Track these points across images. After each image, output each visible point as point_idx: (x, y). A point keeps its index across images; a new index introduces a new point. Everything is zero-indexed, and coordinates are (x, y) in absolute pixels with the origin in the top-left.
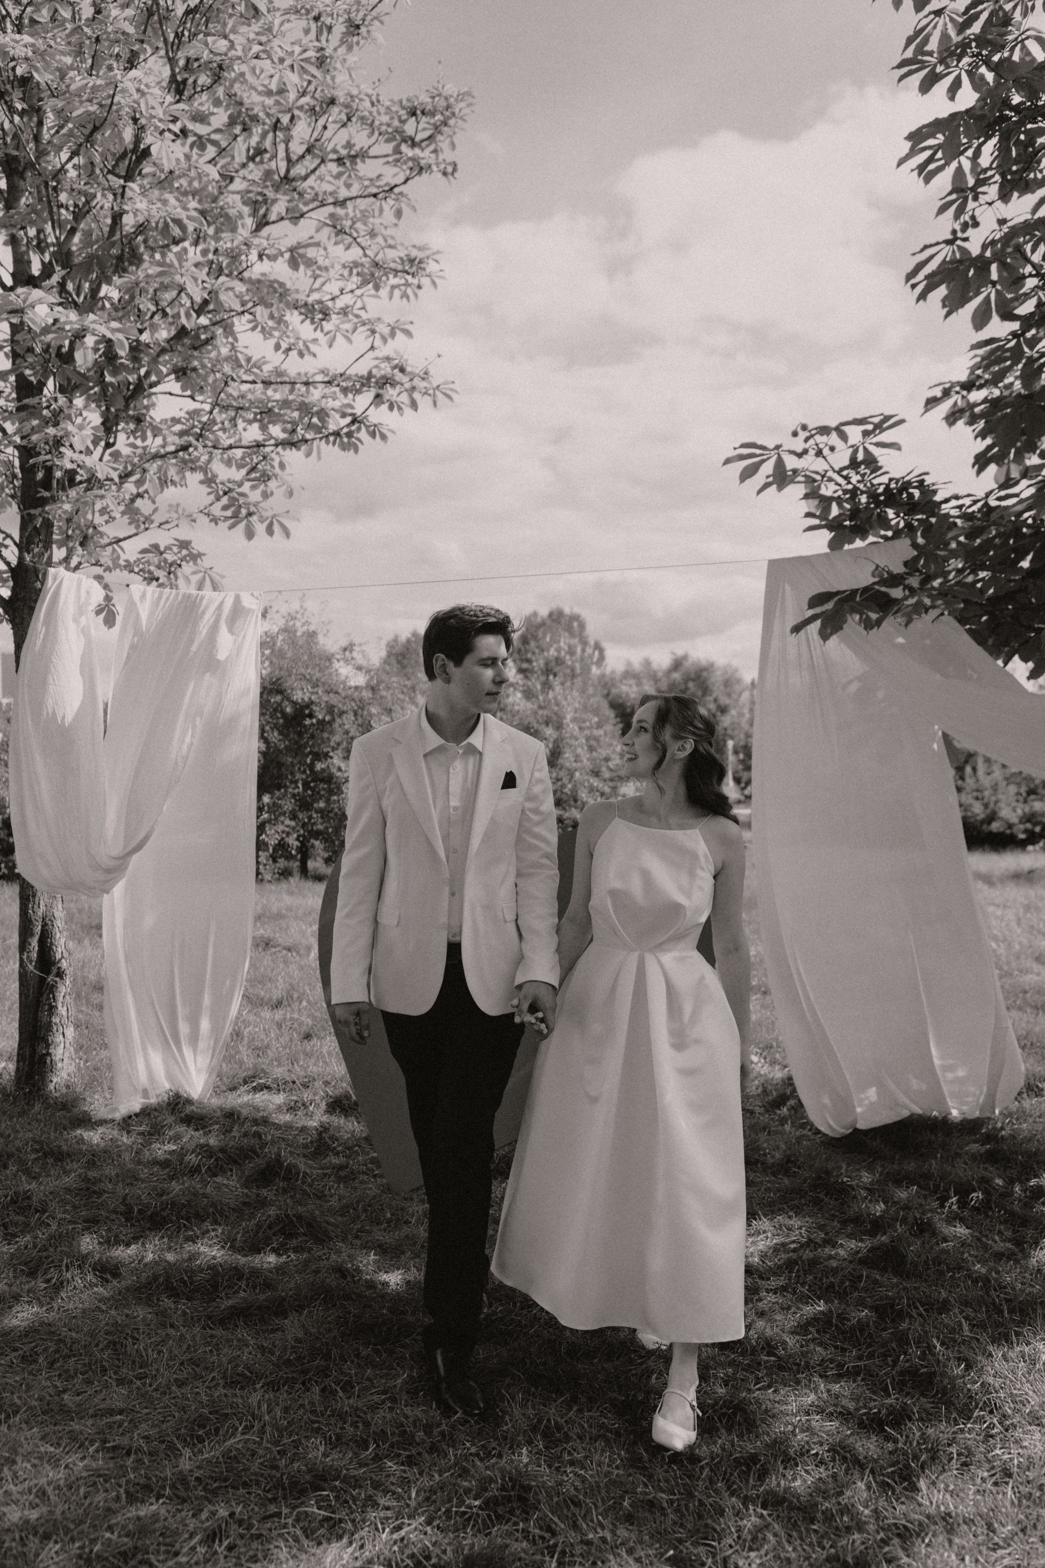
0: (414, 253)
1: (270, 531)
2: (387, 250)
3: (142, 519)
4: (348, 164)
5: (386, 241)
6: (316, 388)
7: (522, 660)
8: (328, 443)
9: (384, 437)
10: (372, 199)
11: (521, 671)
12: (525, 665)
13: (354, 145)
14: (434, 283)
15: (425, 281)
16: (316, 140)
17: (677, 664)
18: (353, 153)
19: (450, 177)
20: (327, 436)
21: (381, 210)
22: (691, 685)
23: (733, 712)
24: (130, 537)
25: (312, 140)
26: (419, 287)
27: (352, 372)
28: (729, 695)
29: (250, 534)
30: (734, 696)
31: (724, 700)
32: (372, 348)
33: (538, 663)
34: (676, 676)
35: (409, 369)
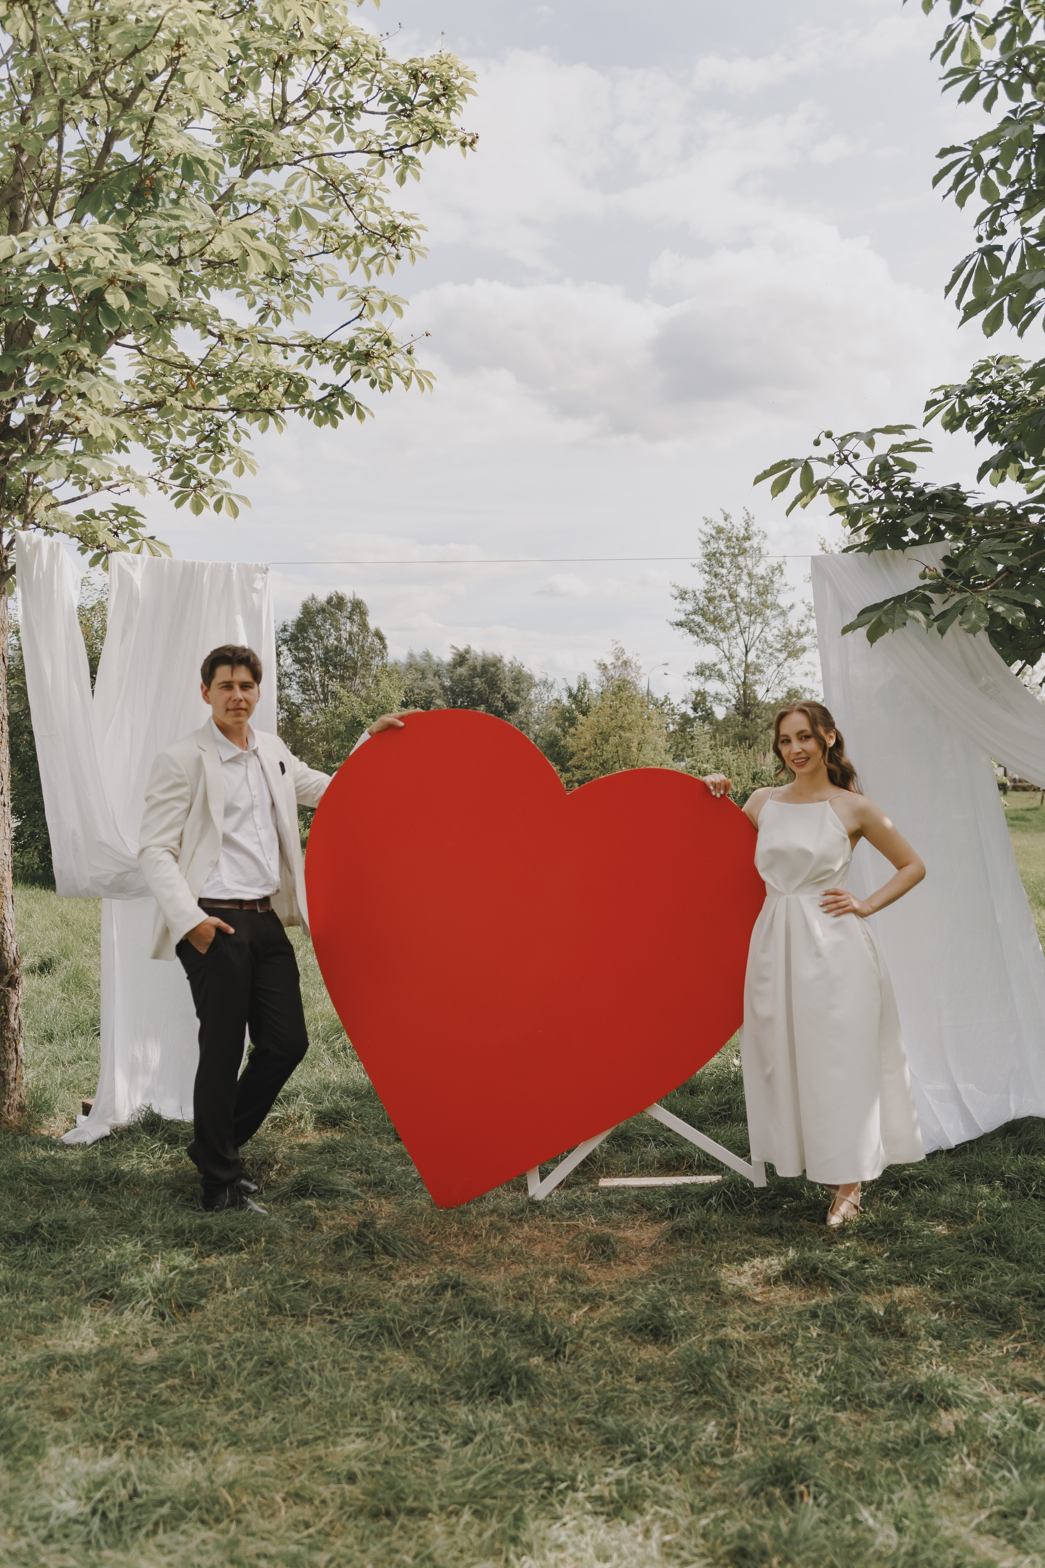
0: (399, 220)
1: (218, 506)
2: (369, 213)
3: (89, 480)
4: (342, 116)
5: (372, 202)
6: (293, 351)
7: (297, 649)
8: (302, 414)
9: (361, 416)
10: (377, 157)
11: (297, 660)
12: (302, 655)
13: (352, 96)
14: (413, 257)
15: (404, 252)
16: (315, 84)
17: (461, 659)
18: (350, 104)
19: (468, 148)
20: (303, 407)
21: (382, 171)
22: (477, 681)
23: (522, 711)
24: (73, 500)
25: (311, 82)
26: (398, 257)
27: (334, 339)
28: (517, 693)
29: (197, 508)
30: (523, 694)
31: (512, 697)
32: (360, 316)
33: (317, 652)
34: (462, 671)
35: (394, 343)
